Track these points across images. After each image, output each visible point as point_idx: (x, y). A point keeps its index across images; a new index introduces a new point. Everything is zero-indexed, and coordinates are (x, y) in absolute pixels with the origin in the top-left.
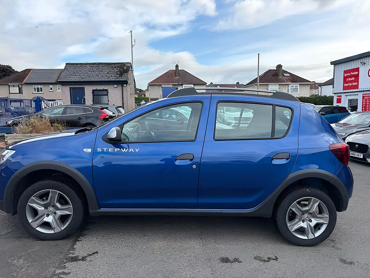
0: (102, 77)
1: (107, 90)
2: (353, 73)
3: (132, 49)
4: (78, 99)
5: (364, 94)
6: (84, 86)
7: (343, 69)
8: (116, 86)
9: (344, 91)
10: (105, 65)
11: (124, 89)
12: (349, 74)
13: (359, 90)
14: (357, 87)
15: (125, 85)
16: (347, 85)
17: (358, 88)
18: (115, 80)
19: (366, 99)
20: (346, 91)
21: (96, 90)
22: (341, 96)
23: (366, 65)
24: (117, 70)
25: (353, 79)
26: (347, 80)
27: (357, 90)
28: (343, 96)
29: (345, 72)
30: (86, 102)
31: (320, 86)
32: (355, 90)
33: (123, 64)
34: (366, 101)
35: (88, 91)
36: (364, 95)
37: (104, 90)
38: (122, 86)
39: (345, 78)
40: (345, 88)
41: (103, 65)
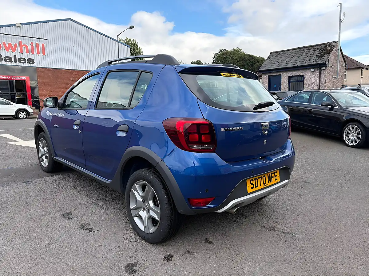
0: (300, 61)
1: (303, 76)
3: (340, 25)
4: (275, 87)
6: (281, 73)
8: (313, 70)
10: (307, 48)
11: (323, 72)
15: (324, 68)
18: (312, 63)
21: (293, 76)
24: (318, 53)
30: (282, 89)
33: (329, 44)
35: (285, 77)
37: (300, 76)
38: (321, 70)
41: (305, 49)
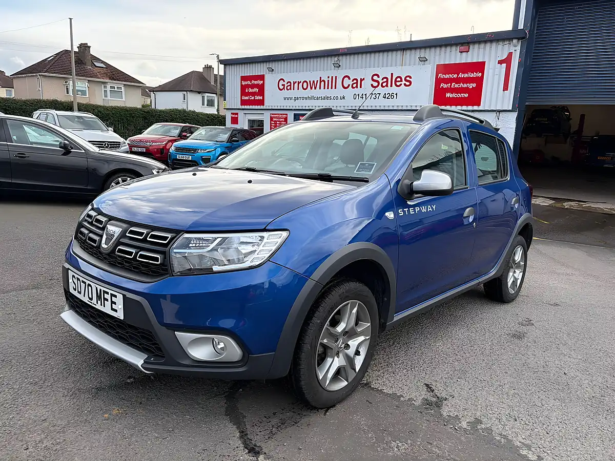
2: (256, 82)
5: (273, 114)
7: (239, 75)
9: (243, 107)
12: (249, 82)
13: (264, 107)
14: (261, 102)
16: (247, 98)
17: (263, 105)
19: (275, 121)
20: (246, 107)
22: (237, 114)
23: (275, 73)
25: (256, 90)
26: (247, 91)
27: (262, 107)
28: (241, 114)
29: (243, 78)
31: (153, 91)
32: (259, 107)
34: (276, 123)
36: (273, 116)
39: (243, 88)
40: (243, 102)
